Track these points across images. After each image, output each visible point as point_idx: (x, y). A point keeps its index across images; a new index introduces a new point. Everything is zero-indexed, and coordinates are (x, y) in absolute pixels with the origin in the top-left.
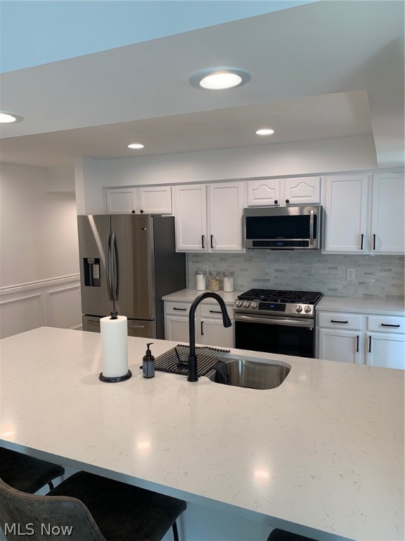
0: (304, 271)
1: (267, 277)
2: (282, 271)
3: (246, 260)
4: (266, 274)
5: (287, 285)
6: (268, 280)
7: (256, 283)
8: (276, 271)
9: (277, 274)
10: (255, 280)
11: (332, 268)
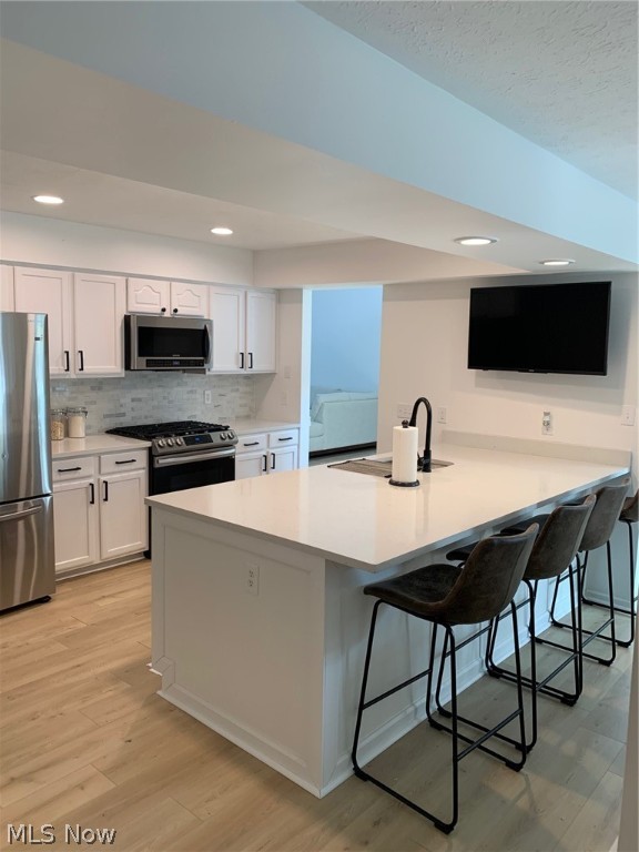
0: (164, 398)
1: (122, 410)
2: (140, 400)
3: (93, 388)
4: (121, 406)
5: (146, 417)
6: (124, 415)
7: (108, 420)
8: (133, 400)
9: (134, 404)
10: (106, 416)
11: (191, 392)
